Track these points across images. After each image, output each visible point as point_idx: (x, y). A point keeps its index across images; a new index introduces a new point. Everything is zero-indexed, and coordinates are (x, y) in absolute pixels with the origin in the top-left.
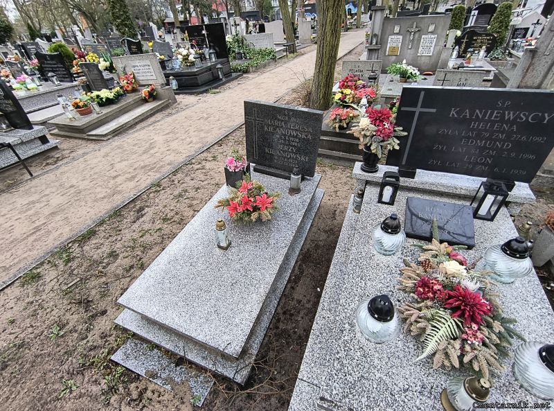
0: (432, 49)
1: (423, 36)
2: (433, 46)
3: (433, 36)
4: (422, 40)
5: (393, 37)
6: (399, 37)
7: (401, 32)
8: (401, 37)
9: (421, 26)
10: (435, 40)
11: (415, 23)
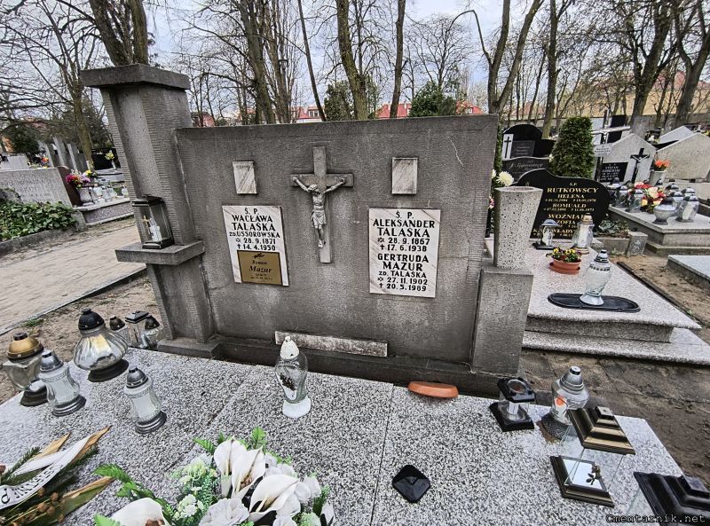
0: (429, 269)
1: (374, 214)
2: (433, 259)
3: (418, 215)
4: (374, 230)
5: (240, 210)
6: (264, 211)
7: (270, 192)
8: (274, 213)
9: (351, 165)
10: (434, 232)
11: (319, 155)
